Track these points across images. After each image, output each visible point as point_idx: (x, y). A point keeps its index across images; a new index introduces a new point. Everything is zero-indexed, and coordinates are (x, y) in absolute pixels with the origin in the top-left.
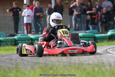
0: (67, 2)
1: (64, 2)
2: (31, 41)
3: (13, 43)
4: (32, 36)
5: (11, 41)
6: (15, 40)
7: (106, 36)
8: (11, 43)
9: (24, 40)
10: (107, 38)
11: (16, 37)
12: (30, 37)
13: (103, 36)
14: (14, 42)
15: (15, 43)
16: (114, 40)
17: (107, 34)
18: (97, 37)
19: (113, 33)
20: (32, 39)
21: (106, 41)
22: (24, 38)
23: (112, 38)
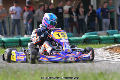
0: (42, 3)
1: (38, 4)
2: (2, 44)
4: (4, 39)
7: (81, 39)
10: (82, 41)
12: (2, 40)
13: (78, 39)
16: (89, 44)
17: (82, 37)
18: (71, 40)
19: (88, 36)
20: (3, 42)
21: (81, 44)
23: (87, 41)
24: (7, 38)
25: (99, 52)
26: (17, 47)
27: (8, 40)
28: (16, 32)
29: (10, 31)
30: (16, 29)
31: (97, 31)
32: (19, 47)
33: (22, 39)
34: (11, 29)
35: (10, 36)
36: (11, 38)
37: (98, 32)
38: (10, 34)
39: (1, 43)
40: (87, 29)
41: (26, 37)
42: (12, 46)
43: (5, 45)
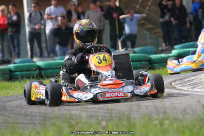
2: (38, 71)
3: (8, 76)
4: (39, 62)
5: (4, 72)
6: (10, 71)
7: (170, 56)
8: (4, 75)
9: (26, 71)
12: (37, 65)
14: (8, 74)
15: (10, 75)
17: (171, 53)
18: (154, 60)
19: (182, 51)
20: (39, 68)
22: (26, 66)
24: (44, 60)
27: (48, 64)
36: (52, 61)
39: (35, 70)
40: (177, 38)
42: (55, 75)
43: (43, 73)
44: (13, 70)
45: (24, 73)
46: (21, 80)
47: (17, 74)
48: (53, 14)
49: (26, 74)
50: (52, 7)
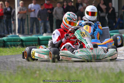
2: (21, 42)
4: (22, 37)
6: (4, 41)
9: (13, 42)
11: (5, 38)
12: (20, 38)
14: (2, 43)
15: (4, 44)
20: (22, 40)
22: (14, 39)
24: (26, 36)
25: (121, 51)
26: (36, 46)
27: (27, 39)
28: (35, 30)
29: (28, 29)
30: (35, 27)
31: (118, 29)
32: (38, 45)
33: (40, 37)
34: (29, 27)
35: (28, 34)
36: (30, 37)
37: (120, 31)
38: (28, 33)
39: (19, 42)
41: (45, 35)
43: (24, 44)
44: (6, 41)
45: (12, 43)
46: (10, 47)
47: (8, 44)
48: (33, 8)
49: (13, 44)
50: (33, 4)
